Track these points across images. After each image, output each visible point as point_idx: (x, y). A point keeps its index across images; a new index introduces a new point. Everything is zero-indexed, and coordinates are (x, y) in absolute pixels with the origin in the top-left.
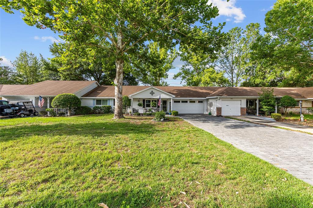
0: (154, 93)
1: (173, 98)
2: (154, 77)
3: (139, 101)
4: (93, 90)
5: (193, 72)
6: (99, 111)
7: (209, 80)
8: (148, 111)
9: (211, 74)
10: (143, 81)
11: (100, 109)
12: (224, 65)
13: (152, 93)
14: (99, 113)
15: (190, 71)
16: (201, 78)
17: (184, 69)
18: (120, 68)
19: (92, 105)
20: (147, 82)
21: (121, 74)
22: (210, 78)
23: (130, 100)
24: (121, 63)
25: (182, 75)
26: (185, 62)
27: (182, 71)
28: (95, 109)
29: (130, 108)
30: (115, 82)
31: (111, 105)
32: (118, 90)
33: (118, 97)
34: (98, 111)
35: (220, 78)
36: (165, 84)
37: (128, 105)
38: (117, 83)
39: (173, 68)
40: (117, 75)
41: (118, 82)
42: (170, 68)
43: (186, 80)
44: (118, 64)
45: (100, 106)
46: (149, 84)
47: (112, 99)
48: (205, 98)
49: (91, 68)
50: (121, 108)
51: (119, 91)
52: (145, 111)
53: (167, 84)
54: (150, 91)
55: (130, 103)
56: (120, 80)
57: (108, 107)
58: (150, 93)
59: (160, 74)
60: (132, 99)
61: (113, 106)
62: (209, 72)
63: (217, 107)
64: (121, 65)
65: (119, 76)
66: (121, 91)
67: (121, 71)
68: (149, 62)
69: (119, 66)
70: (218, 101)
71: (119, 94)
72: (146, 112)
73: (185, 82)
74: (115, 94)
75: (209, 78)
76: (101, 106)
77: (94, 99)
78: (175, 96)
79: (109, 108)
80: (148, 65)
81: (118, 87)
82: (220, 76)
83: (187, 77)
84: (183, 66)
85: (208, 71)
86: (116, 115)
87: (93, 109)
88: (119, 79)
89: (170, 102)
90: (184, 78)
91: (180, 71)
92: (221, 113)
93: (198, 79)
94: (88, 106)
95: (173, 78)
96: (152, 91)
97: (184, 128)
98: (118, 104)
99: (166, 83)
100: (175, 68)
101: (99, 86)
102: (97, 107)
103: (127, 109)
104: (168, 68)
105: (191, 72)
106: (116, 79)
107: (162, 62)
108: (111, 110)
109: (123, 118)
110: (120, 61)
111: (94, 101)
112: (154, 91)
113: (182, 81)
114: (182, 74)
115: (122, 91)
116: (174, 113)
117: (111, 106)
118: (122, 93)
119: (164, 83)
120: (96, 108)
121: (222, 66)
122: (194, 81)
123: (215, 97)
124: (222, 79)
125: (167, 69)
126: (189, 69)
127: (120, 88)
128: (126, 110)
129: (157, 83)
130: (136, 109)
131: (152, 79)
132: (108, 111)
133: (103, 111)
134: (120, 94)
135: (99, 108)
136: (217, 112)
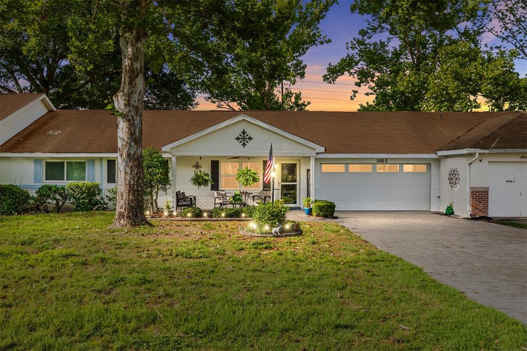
0: (250, 139)
1: (319, 156)
2: (251, 78)
3: (197, 166)
4: (32, 128)
5: (397, 55)
6: (57, 200)
7: (452, 85)
8: (231, 203)
9: (462, 65)
10: (211, 92)
11: (60, 195)
12: (515, 28)
13: (244, 139)
14: (59, 209)
15: (387, 52)
16: (426, 78)
17: (363, 44)
18: (135, 58)
19: (30, 182)
20: (227, 93)
21: (137, 76)
22: (457, 77)
23: (167, 161)
24: (138, 39)
25: (356, 68)
26: (369, 17)
27: (356, 51)
28: (45, 196)
29: (165, 190)
30: (119, 102)
31: (97, 181)
32: (129, 129)
33: (129, 155)
34: (55, 202)
35: (495, 78)
36: (293, 100)
37: (159, 182)
38: (125, 105)
39: (322, 43)
40: (125, 78)
41: (128, 104)
42: (313, 42)
43: (373, 85)
44: (127, 42)
45: (59, 183)
46: (234, 100)
47: (101, 159)
48: (433, 156)
49: (30, 51)
50: (138, 190)
51: (132, 134)
52: (218, 201)
53: (300, 102)
54: (237, 132)
55: (166, 173)
56: (135, 97)
57: (89, 188)
58: (238, 139)
59: (274, 69)
60: (174, 159)
61: (106, 187)
62: (457, 56)
63: (471, 188)
64: (139, 45)
65: (130, 83)
66: (137, 133)
67: (137, 65)
68: (234, 29)
69: (130, 50)
70: (477, 166)
71: (133, 144)
72: (221, 204)
73: (367, 94)
74: (120, 144)
75: (455, 78)
76: (65, 183)
77: (37, 161)
78: (323, 149)
79: (93, 191)
80: (228, 40)
81: (129, 121)
82: (497, 72)
83: (377, 74)
84: (363, 33)
85: (452, 52)
86: (121, 215)
87: (35, 195)
88: (132, 93)
89: (308, 171)
90: (364, 76)
91: (351, 52)
92: (486, 207)
93: (416, 83)
94: (18, 184)
95: (325, 78)
96: (244, 132)
97: (342, 253)
98: (128, 178)
99: (298, 97)
100: (329, 41)
101: (50, 111)
102: (50, 188)
103: (157, 193)
104: (305, 43)
105: (390, 55)
106: (120, 94)
107: (278, 27)
108: (98, 198)
109: (147, 226)
110: (134, 32)
111: (38, 168)
112: (251, 131)
113: (357, 88)
114: (357, 64)
115: (141, 131)
116: (321, 208)
117: (97, 186)
118: (140, 141)
119: (288, 95)
120: (44, 193)
121: (506, 33)
122: (402, 89)
123: (465, 151)
124: (505, 84)
125: (300, 45)
126: (383, 45)
127: (136, 123)
128: (152, 196)
129: (262, 98)
130: (187, 195)
131: (247, 83)
132: (90, 201)
133: (73, 203)
134: (136, 143)
135: (56, 190)
136: (472, 206)
